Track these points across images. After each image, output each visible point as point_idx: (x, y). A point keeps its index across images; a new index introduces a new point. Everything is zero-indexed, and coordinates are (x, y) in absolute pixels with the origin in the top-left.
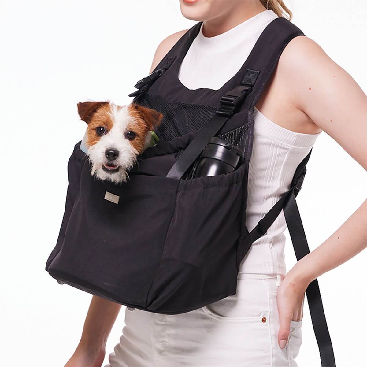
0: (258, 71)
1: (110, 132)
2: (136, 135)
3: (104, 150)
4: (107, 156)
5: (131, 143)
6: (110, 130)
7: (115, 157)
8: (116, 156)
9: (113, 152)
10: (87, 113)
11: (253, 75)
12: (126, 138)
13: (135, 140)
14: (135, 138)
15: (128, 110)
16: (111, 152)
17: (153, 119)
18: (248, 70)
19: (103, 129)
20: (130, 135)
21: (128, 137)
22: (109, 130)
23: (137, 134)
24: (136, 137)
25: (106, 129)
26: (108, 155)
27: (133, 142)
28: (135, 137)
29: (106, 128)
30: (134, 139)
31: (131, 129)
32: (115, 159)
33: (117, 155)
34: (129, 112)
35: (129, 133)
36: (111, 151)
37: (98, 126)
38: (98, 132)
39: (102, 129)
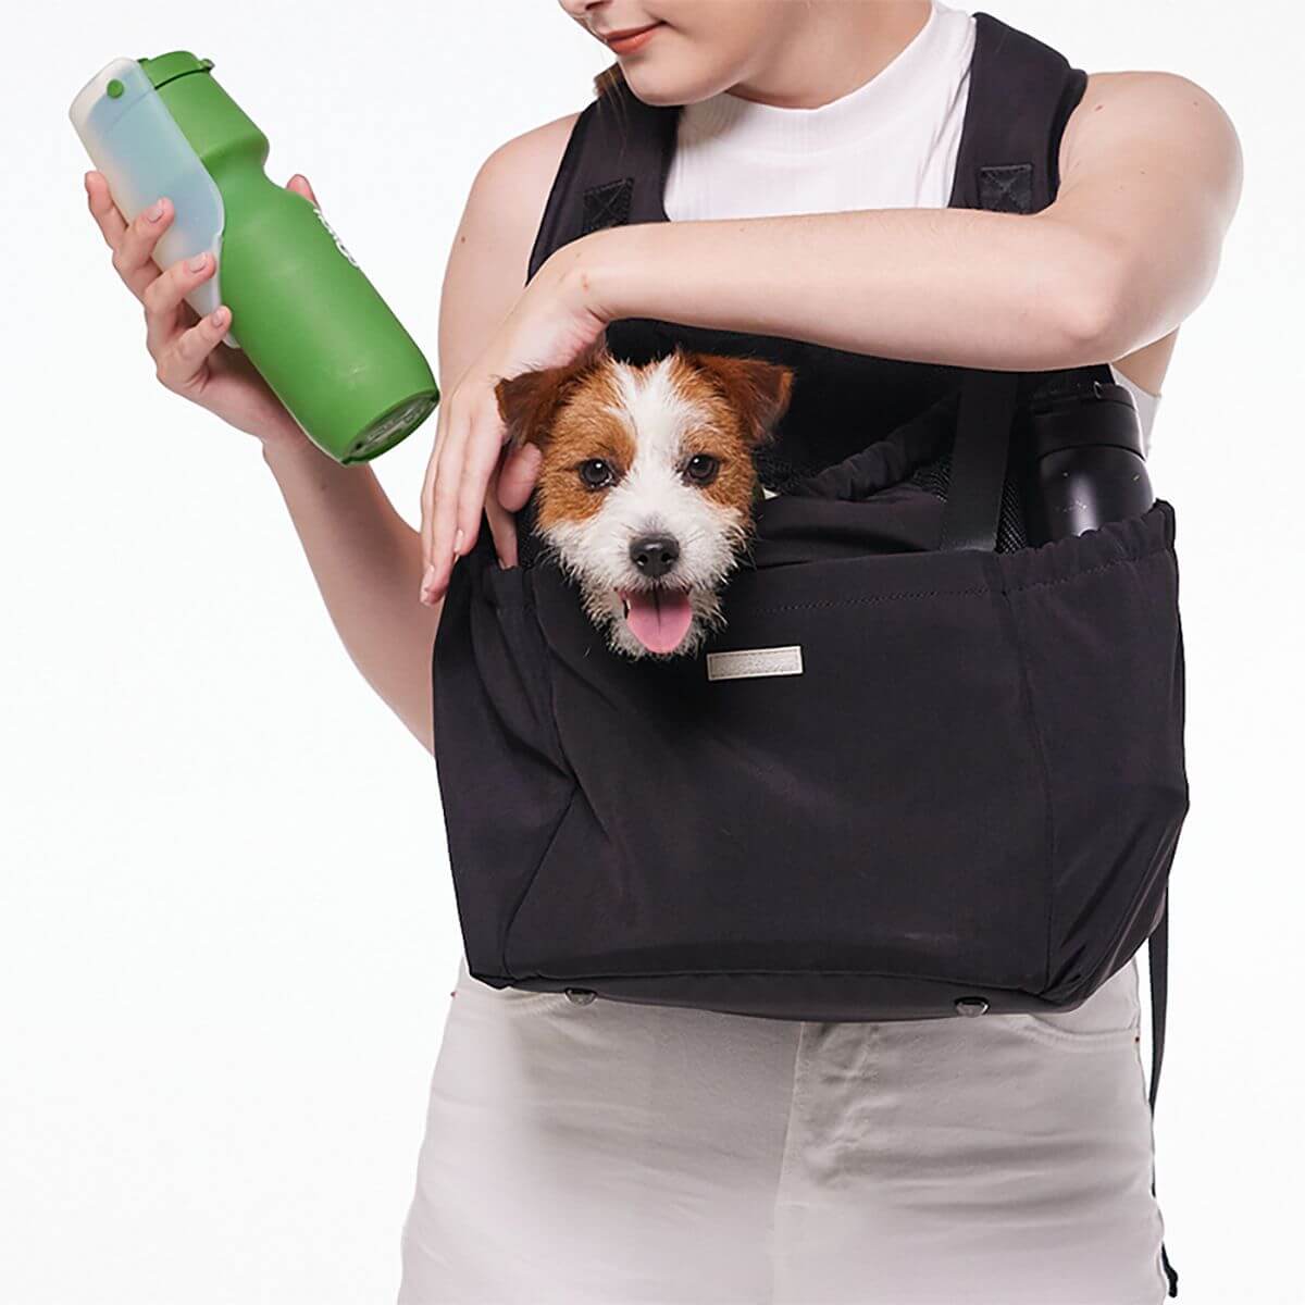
0: (1024, 166)
1: (630, 475)
2: (719, 463)
3: (625, 545)
4: (640, 563)
5: (708, 495)
6: (629, 469)
7: (669, 562)
8: (670, 558)
9: (657, 546)
10: (536, 416)
11: (1013, 181)
12: (687, 483)
13: (721, 479)
14: (720, 474)
15: (670, 379)
16: (653, 550)
17: (759, 393)
18: (984, 169)
19: (604, 465)
20: (698, 469)
21: (694, 477)
22: (626, 467)
23: (720, 460)
24: (722, 466)
25: (614, 467)
26: (643, 558)
27: (713, 488)
28: (717, 471)
29: (611, 462)
30: (716, 477)
31: (697, 446)
32: (668, 569)
33: (672, 554)
34: (675, 384)
35: (696, 461)
36: (650, 547)
37: (581, 457)
38: (589, 476)
39: (599, 466)
